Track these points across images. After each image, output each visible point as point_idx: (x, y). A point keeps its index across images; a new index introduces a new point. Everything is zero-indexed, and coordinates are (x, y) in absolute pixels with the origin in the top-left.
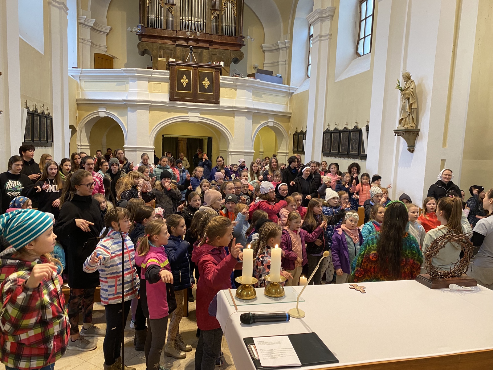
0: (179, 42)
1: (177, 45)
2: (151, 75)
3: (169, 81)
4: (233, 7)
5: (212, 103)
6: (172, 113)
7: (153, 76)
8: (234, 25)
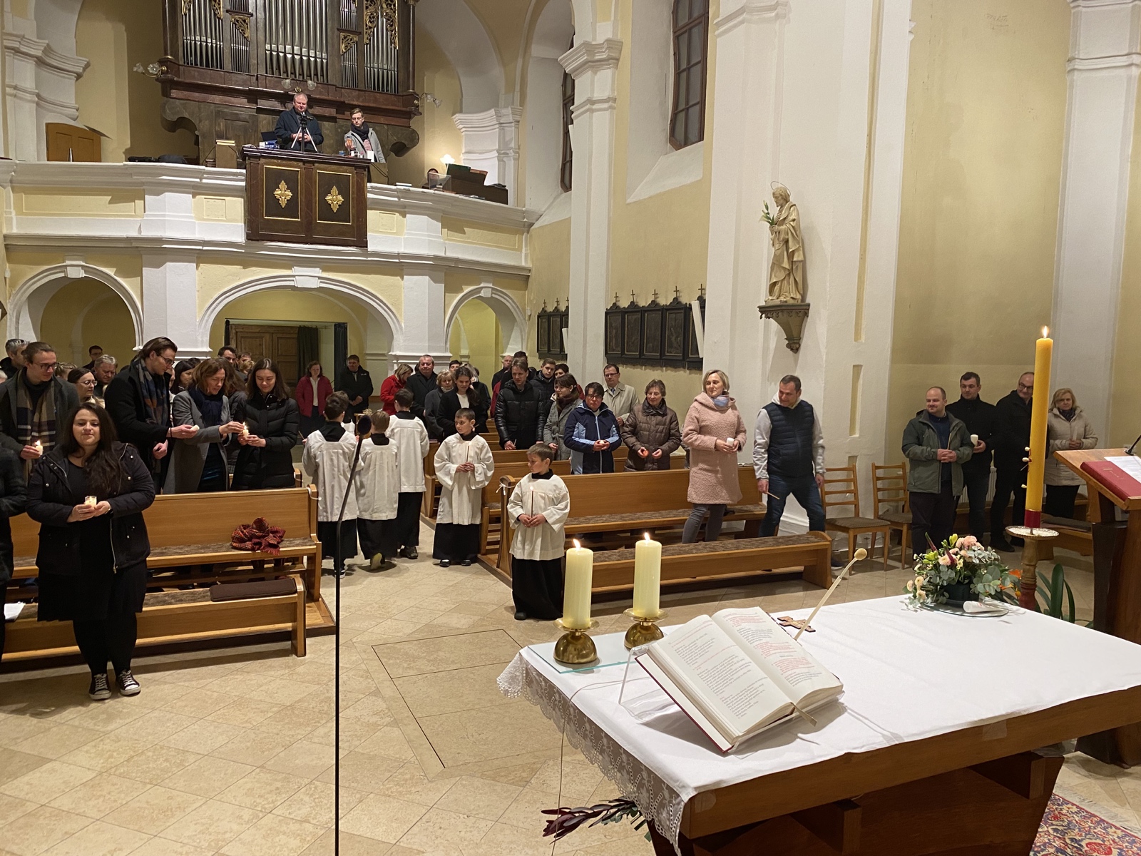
0: (264, 104)
1: (259, 111)
2: (201, 179)
3: (245, 195)
4: (391, 26)
5: (351, 246)
6: (254, 268)
7: (204, 181)
8: (394, 67)
